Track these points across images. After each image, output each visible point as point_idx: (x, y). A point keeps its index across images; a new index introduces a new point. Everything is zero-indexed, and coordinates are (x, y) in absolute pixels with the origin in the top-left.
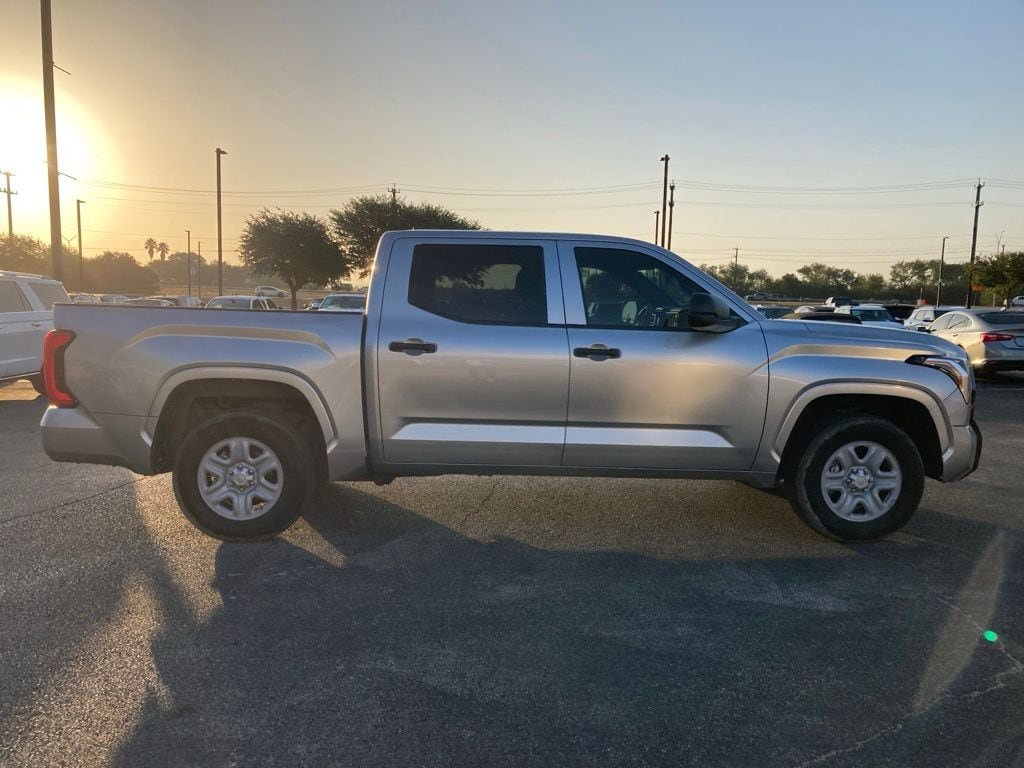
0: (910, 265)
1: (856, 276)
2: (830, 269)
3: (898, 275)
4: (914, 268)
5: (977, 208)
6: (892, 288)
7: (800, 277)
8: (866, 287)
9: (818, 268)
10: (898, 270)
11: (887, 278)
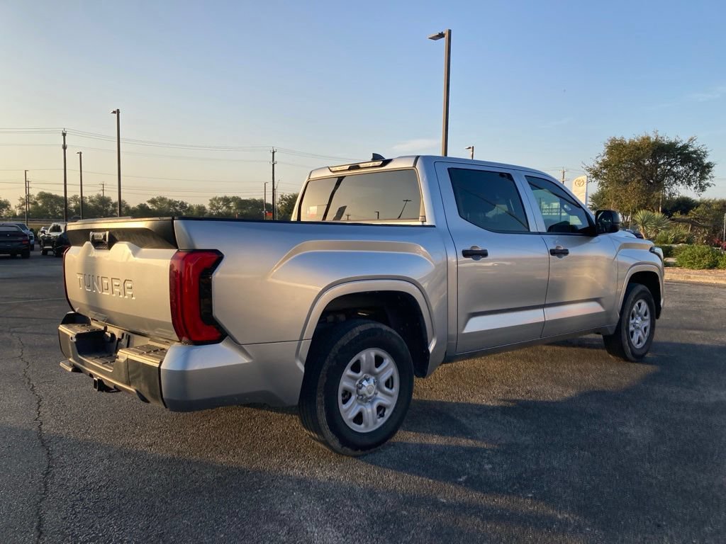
0: (221, 199)
1: (188, 205)
2: (170, 200)
3: (214, 206)
4: (224, 202)
5: (273, 165)
6: (211, 214)
7: (150, 206)
8: (195, 213)
9: (162, 200)
10: (214, 202)
11: (208, 207)
